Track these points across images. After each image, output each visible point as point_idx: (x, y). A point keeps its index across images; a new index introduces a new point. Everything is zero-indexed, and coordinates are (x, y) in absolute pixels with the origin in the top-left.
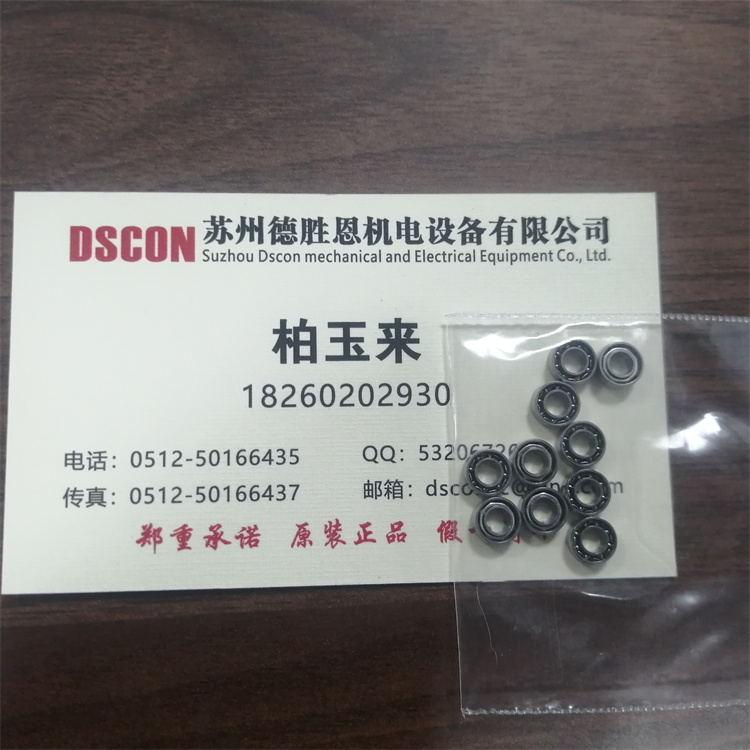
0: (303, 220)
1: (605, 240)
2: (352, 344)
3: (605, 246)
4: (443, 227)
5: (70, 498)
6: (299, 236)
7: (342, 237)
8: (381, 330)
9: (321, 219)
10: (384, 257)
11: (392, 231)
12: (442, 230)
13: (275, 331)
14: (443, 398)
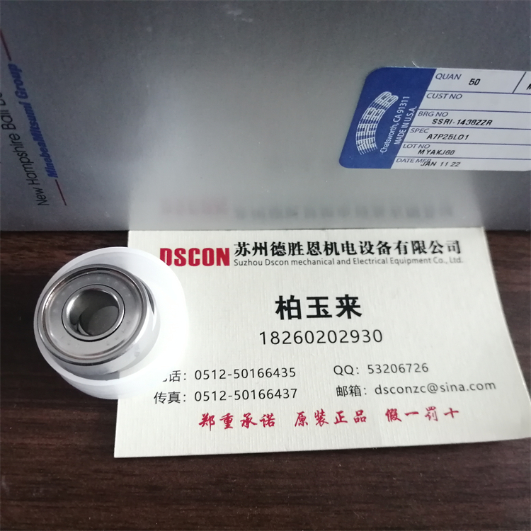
0: (289, 244)
2: (321, 309)
3: (460, 255)
4: (368, 246)
5: (158, 398)
7: (311, 252)
8: (338, 301)
9: (299, 243)
10: (336, 262)
11: (339, 249)
12: (368, 248)
13: (277, 302)
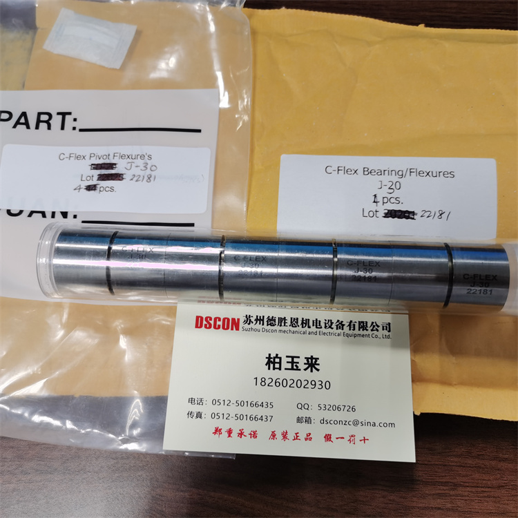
1: (389, 331)
6: (277, 323)
14: (328, 387)
